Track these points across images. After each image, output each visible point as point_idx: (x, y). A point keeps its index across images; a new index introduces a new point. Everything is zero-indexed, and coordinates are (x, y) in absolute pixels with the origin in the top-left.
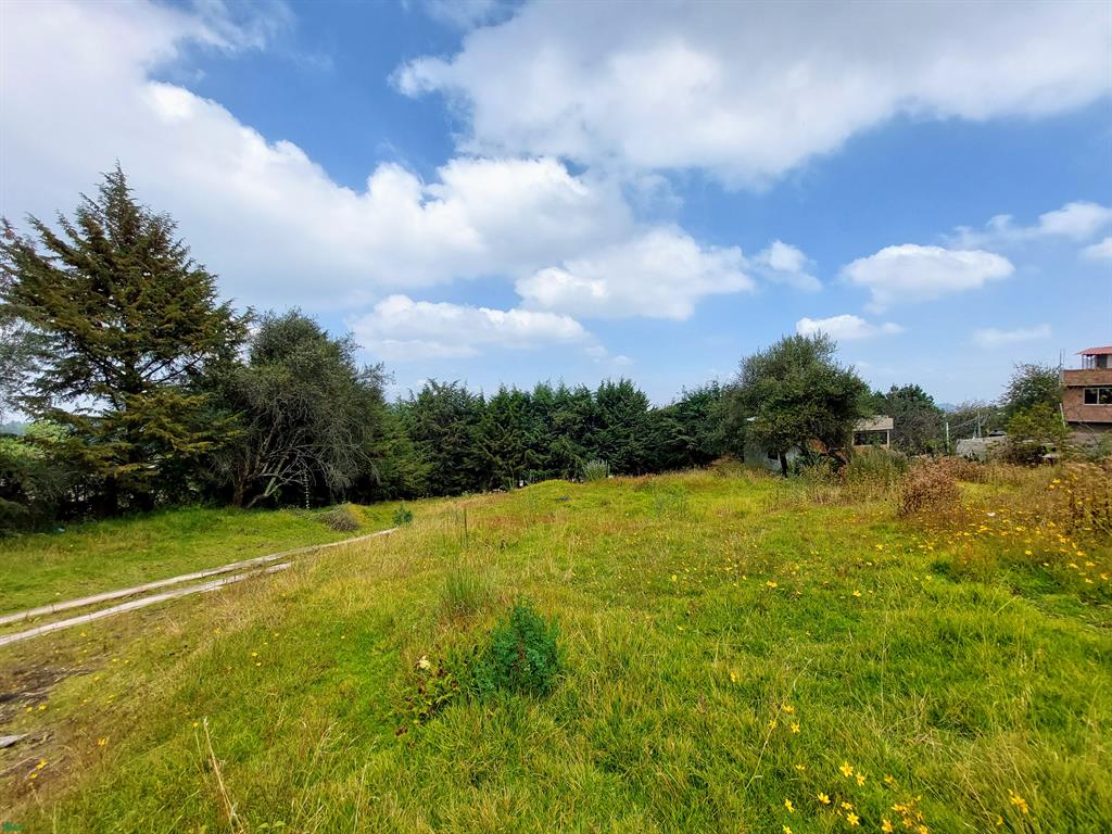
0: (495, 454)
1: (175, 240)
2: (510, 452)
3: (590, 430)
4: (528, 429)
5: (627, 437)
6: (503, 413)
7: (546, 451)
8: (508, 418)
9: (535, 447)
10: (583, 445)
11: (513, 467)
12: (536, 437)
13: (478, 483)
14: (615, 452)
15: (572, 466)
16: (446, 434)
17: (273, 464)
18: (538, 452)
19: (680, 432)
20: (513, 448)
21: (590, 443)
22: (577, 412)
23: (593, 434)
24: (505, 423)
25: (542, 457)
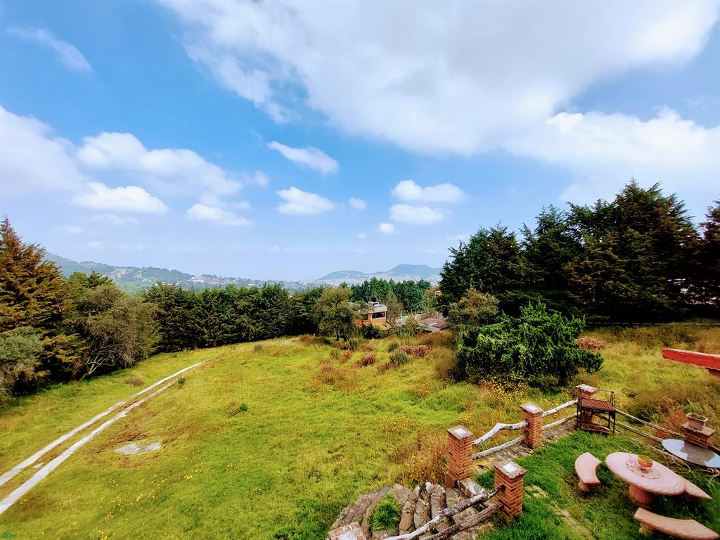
0: (202, 326)
1: (23, 242)
2: (211, 325)
3: (258, 311)
4: (223, 312)
5: (277, 314)
6: (207, 303)
7: (234, 323)
8: (211, 306)
9: (227, 322)
10: (254, 319)
11: (213, 333)
12: (228, 316)
13: (191, 342)
14: (271, 322)
15: (248, 331)
16: (169, 315)
17: (93, 357)
18: (228, 324)
19: (303, 311)
20: (214, 323)
21: (258, 318)
22: (251, 301)
23: (260, 312)
24: (209, 309)
25: (230, 326)
